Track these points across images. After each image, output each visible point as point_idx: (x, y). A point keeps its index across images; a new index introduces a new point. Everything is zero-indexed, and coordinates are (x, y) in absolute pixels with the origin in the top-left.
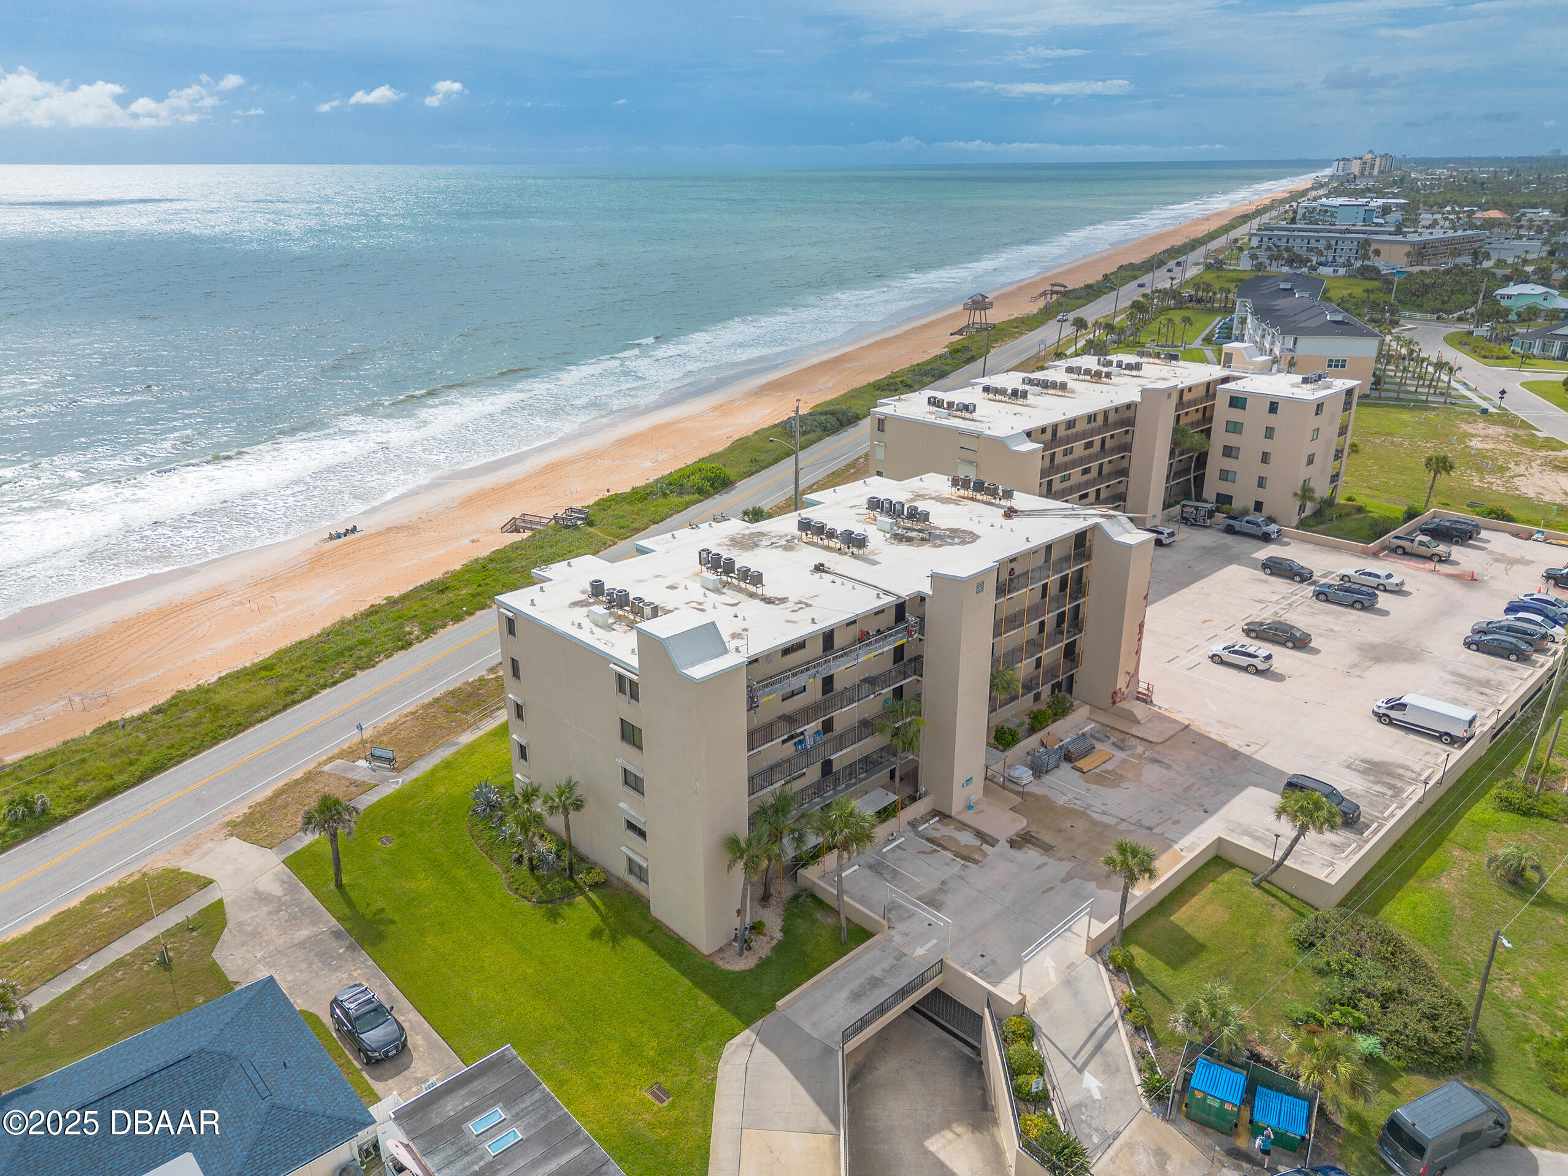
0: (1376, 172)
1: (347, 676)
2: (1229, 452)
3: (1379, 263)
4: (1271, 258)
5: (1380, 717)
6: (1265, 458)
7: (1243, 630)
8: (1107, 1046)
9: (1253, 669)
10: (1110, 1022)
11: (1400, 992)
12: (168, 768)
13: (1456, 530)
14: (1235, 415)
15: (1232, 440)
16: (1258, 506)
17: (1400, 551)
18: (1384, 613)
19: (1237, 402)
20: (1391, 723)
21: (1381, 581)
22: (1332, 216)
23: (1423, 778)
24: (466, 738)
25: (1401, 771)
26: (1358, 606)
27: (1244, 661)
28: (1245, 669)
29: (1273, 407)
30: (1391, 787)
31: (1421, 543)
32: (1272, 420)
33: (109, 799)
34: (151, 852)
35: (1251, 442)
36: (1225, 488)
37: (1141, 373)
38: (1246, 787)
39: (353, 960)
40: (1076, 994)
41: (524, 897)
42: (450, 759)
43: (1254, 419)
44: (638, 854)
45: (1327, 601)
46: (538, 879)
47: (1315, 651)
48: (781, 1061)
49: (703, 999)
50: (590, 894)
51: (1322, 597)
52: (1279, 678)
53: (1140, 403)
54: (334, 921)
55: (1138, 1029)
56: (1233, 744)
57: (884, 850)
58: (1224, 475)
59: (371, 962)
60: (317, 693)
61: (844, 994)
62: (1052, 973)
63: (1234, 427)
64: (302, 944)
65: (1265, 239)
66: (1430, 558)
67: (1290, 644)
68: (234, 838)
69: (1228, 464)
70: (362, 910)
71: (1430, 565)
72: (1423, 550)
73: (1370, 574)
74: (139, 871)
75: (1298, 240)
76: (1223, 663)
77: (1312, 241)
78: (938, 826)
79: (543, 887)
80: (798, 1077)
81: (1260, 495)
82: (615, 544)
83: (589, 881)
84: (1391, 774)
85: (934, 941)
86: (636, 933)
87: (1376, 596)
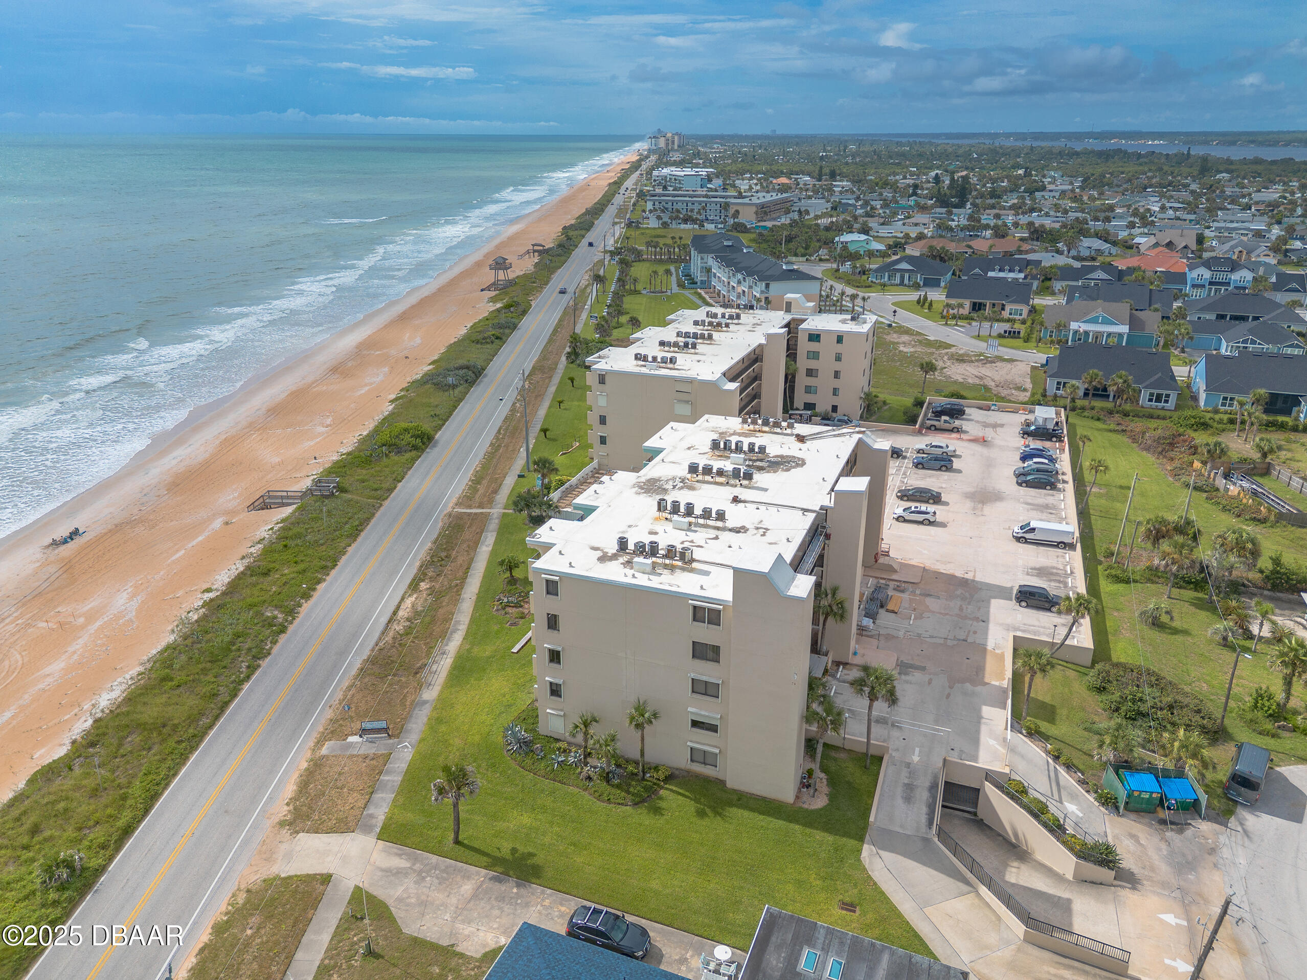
0: (676, 147)
1: (252, 669)
2: (810, 373)
3: (741, 219)
4: (671, 218)
5: (1018, 539)
6: (837, 375)
7: (898, 497)
8: (1061, 783)
9: (927, 522)
10: (1052, 768)
11: (1176, 702)
12: (161, 794)
13: (954, 409)
14: (814, 346)
15: (813, 364)
16: (835, 409)
17: (933, 428)
18: (959, 471)
19: (815, 337)
20: (1026, 541)
21: (944, 450)
22: (680, 183)
23: (1069, 572)
24: (430, 694)
25: (1055, 571)
26: (944, 468)
27: (920, 517)
28: (921, 523)
29: (840, 339)
30: (1059, 582)
31: (945, 421)
32: (839, 348)
33: (129, 838)
34: (230, 869)
35: (826, 365)
36: (810, 399)
37: (740, 321)
38: (989, 600)
39: (533, 894)
40: (1022, 757)
41: (619, 804)
42: (435, 715)
43: (826, 348)
44: (704, 744)
45: (923, 468)
46: (618, 787)
47: (946, 504)
48: (905, 857)
49: (819, 835)
50: (667, 786)
51: (920, 466)
52: (943, 525)
53: (766, 345)
54: (484, 871)
55: (1068, 767)
56: (959, 574)
58: (808, 389)
59: (549, 891)
60: (240, 690)
61: (899, 801)
62: (1000, 748)
63: (814, 355)
64: (475, 896)
65: (657, 203)
66: (952, 431)
67: (931, 501)
68: (301, 834)
69: (810, 381)
70: (498, 854)
71: (954, 435)
72: (947, 426)
73: (936, 447)
74: (239, 889)
75: (680, 204)
76: (905, 521)
77: (689, 204)
78: (845, 672)
79: (628, 792)
80: (924, 864)
81: (835, 401)
82: (381, 505)
83: (662, 777)
84: (1052, 574)
85: (918, 749)
86: (731, 805)
87: (952, 461)
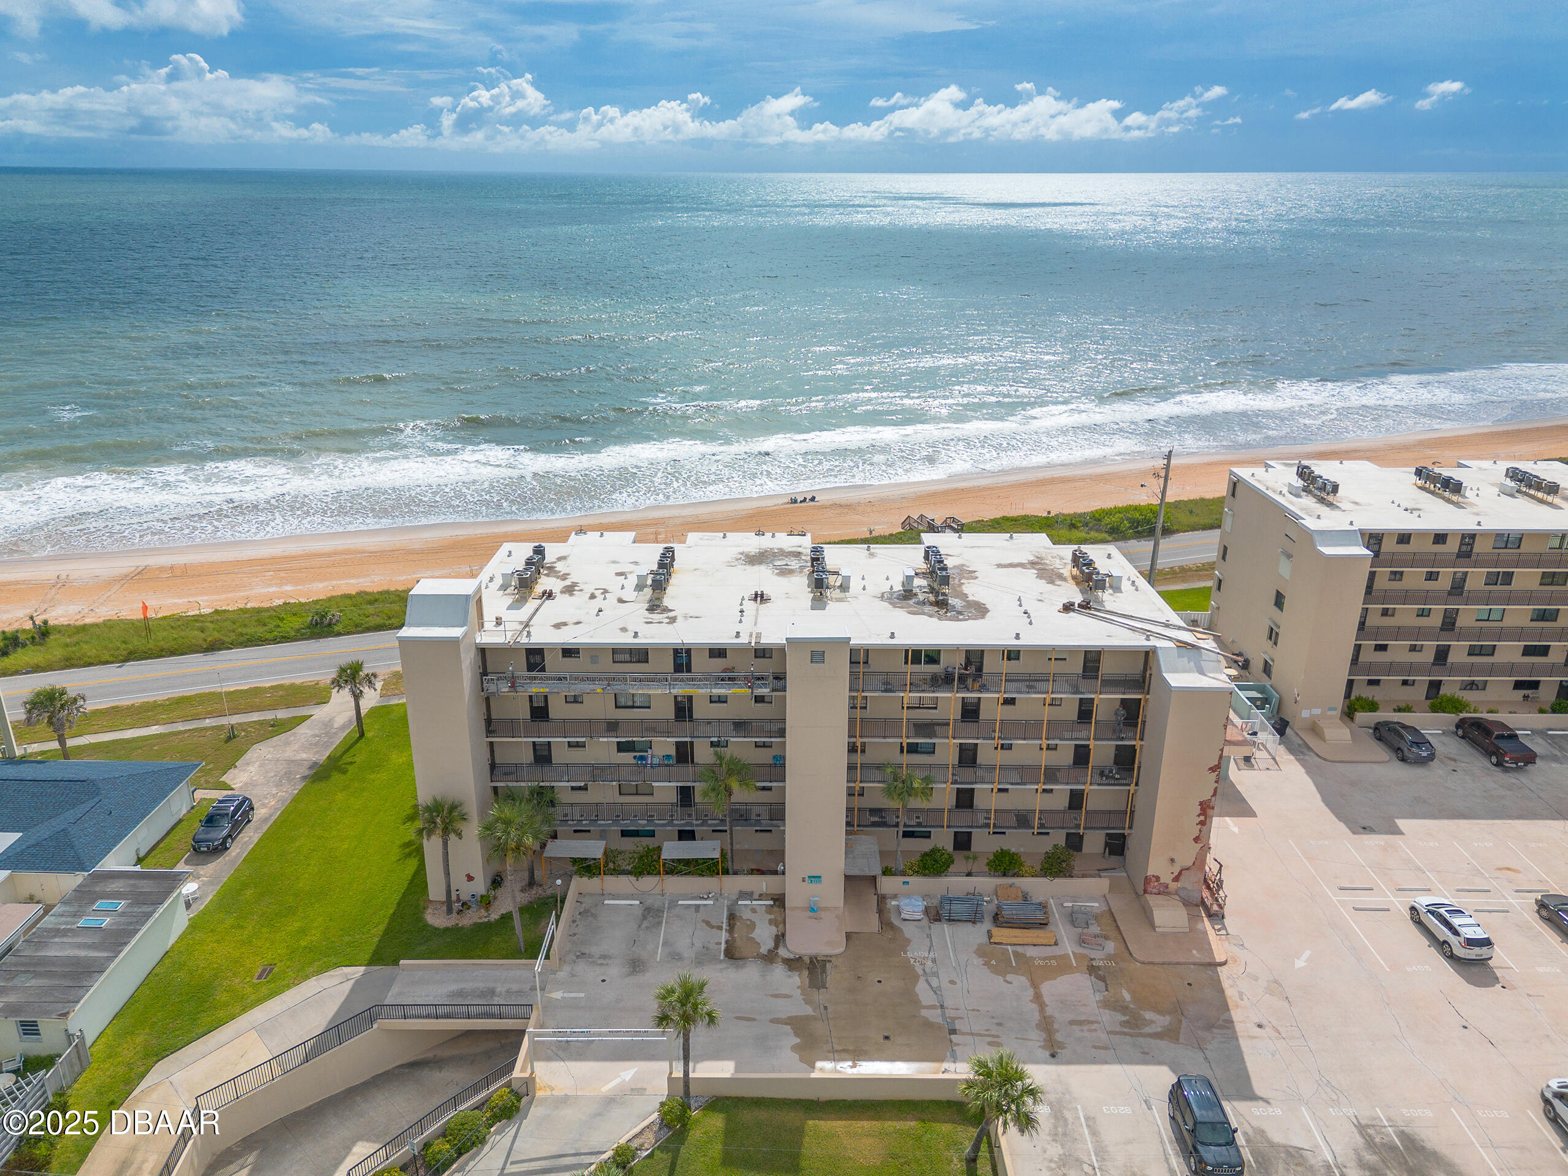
9: (1447, 950)
27: (1443, 933)
38: (1159, 1063)
48: (343, 1002)
54: (326, 756)
57: (680, 902)
76: (1419, 923)
78: (762, 909)
85: (582, 995)
